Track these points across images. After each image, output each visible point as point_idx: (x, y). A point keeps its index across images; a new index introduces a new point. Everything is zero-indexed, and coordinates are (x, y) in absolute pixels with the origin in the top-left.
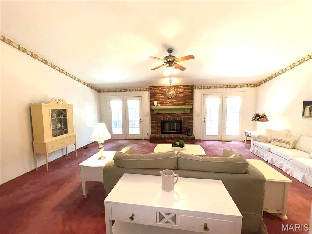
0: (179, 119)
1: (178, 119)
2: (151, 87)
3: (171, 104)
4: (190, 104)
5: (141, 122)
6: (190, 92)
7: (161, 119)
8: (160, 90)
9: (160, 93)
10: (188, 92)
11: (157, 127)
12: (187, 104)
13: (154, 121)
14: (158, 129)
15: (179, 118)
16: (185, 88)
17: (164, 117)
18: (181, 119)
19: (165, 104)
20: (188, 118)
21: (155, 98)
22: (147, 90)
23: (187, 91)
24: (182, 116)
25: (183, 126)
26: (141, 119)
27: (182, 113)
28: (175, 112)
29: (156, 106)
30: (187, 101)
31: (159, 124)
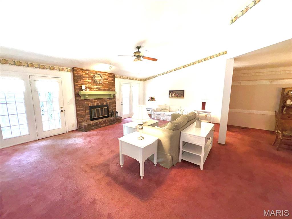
1: (105, 104)
2: (75, 69)
3: (98, 89)
4: (113, 90)
5: (62, 111)
6: (112, 80)
7: (90, 105)
8: (86, 74)
9: (86, 77)
10: (111, 80)
11: (85, 115)
12: (111, 90)
13: (82, 108)
14: (87, 116)
15: (106, 103)
16: (109, 75)
17: (92, 102)
18: (107, 103)
19: (92, 89)
20: (112, 102)
21: (82, 82)
22: (69, 70)
23: (111, 78)
24: (108, 101)
25: (109, 110)
26: (61, 108)
27: (108, 99)
28: (102, 97)
29: (84, 91)
30: (111, 87)
31: (88, 111)
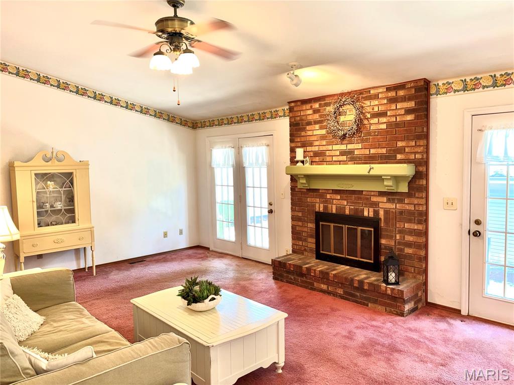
0: (371, 215)
1: (366, 214)
2: (293, 104)
3: (344, 158)
4: (412, 157)
5: (271, 212)
6: (408, 111)
7: (317, 210)
8: (316, 111)
9: (316, 122)
10: (403, 112)
11: (306, 234)
12: (399, 157)
13: (301, 214)
14: (309, 240)
15: (371, 210)
16: (392, 94)
17: (327, 201)
18: (376, 213)
19: (328, 159)
20: (401, 213)
21: (303, 139)
22: (286, 113)
23: (399, 106)
24: (381, 205)
25: (383, 241)
26: (270, 204)
27: (381, 194)
29: (300, 164)
30: (400, 144)
31: (312, 226)
